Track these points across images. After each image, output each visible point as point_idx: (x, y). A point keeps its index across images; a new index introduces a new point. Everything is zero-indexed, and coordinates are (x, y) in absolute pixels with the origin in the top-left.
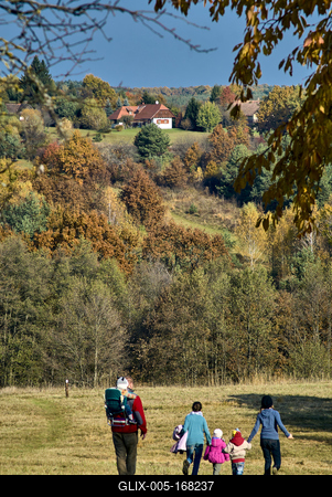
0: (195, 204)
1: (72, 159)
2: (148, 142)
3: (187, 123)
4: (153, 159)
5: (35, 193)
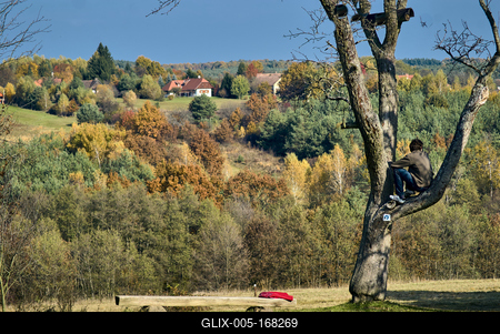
0: (242, 155)
1: (145, 123)
2: (199, 108)
3: (223, 92)
4: (204, 121)
5: (127, 150)
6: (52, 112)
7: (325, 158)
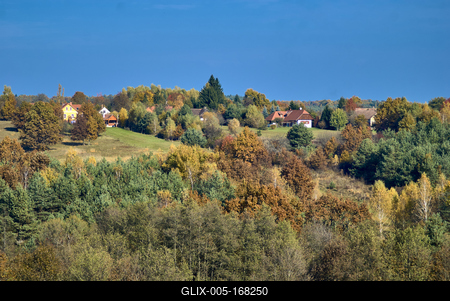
0: (334, 182)
1: (243, 148)
2: (297, 136)
3: (323, 123)
4: (301, 149)
5: (219, 172)
6: (161, 136)
7: (412, 186)
